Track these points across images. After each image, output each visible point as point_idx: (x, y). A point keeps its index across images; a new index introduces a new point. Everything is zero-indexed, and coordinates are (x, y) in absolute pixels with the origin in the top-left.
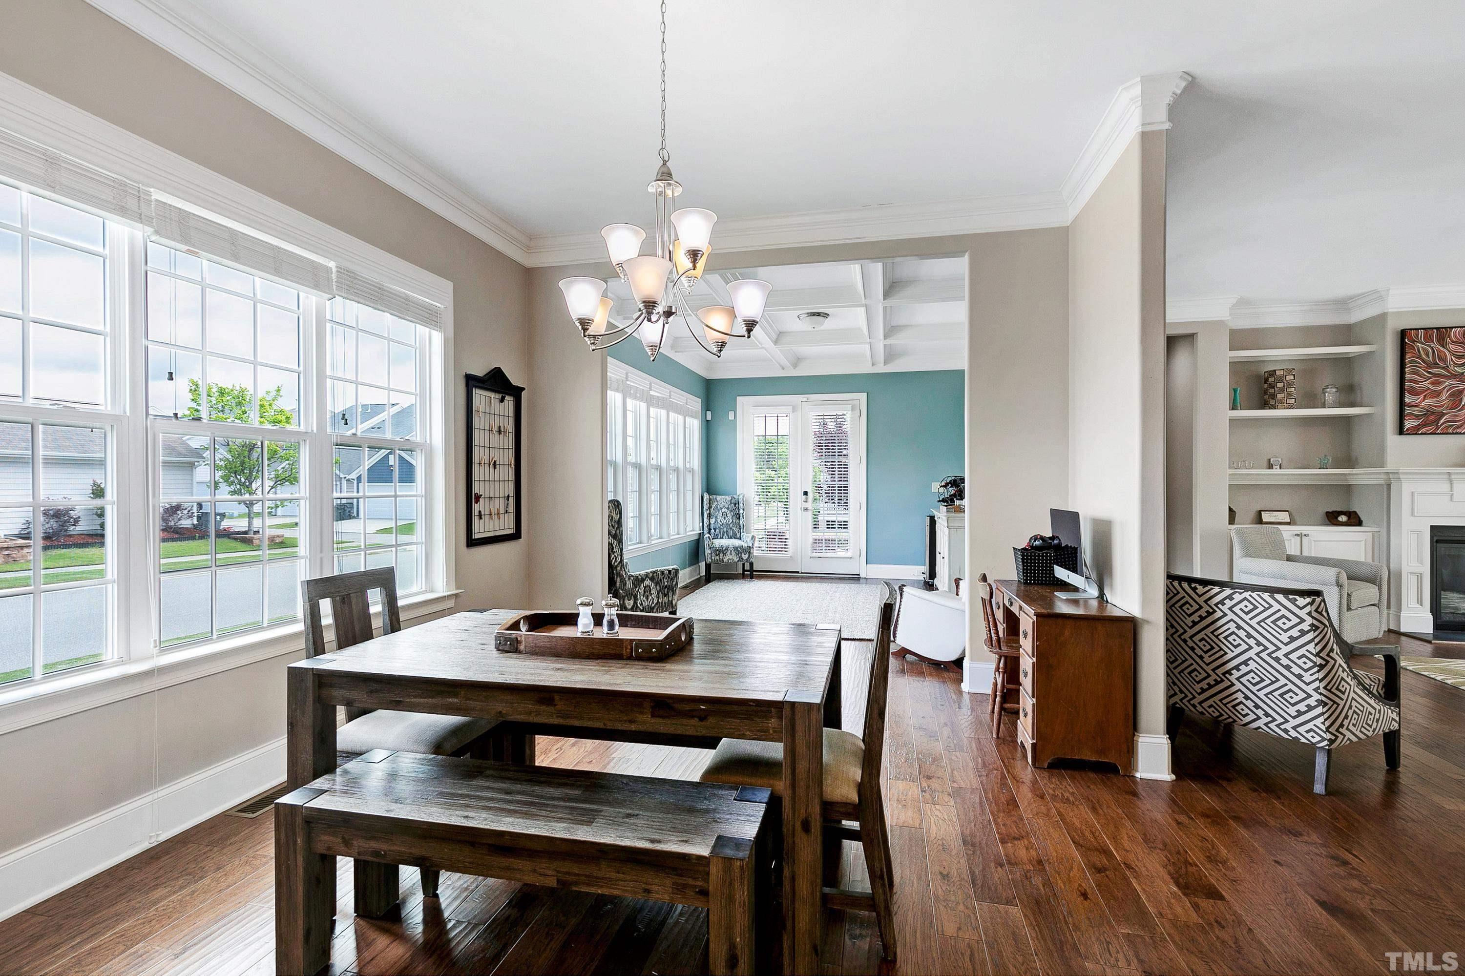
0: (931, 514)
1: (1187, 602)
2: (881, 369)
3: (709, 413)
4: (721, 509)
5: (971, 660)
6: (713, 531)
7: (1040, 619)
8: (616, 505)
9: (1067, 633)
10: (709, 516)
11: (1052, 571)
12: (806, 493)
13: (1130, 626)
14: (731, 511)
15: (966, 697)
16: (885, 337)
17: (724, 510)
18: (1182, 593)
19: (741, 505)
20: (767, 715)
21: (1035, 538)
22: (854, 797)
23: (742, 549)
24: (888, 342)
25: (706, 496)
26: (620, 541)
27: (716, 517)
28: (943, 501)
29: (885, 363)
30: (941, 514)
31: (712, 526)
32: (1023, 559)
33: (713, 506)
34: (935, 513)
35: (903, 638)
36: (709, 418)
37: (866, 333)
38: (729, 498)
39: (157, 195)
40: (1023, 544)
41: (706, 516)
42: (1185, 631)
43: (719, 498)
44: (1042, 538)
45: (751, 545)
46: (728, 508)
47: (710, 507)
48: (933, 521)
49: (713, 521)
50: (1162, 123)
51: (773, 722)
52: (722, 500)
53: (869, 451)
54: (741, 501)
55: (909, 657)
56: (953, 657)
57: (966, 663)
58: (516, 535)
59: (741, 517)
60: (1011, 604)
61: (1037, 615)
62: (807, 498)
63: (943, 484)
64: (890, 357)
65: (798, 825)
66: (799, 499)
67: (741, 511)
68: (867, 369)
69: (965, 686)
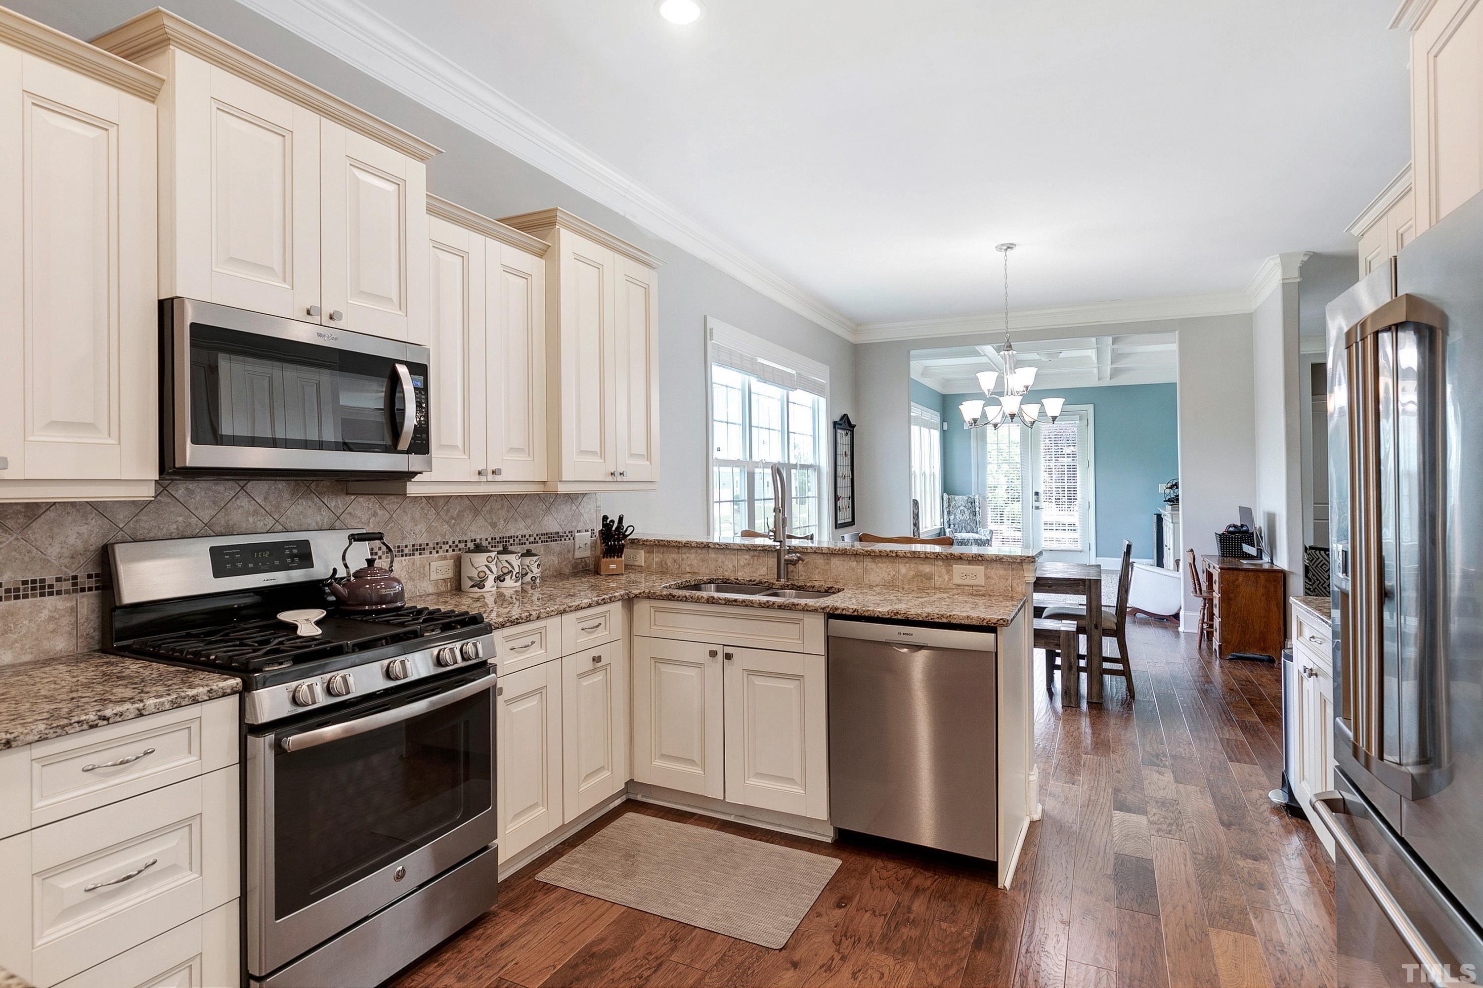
0: (1158, 513)
1: (1324, 564)
2: (1107, 382)
3: (945, 424)
4: (959, 507)
5: (1185, 610)
6: (952, 526)
7: (1223, 571)
8: (916, 503)
9: (1240, 579)
10: (949, 513)
11: (1241, 547)
12: (1037, 494)
13: (1281, 575)
14: (968, 509)
15: (1182, 635)
16: (1112, 363)
17: (962, 508)
18: (1321, 558)
19: (977, 504)
20: (1078, 585)
21: (1230, 526)
22: (1115, 627)
23: (982, 542)
24: (1114, 366)
25: (945, 496)
26: (918, 529)
27: (955, 514)
28: (1169, 500)
29: (1111, 378)
30: (1167, 511)
31: (951, 522)
32: (1220, 540)
33: (952, 504)
34: (1162, 511)
35: (1133, 601)
36: (945, 428)
37: (1096, 361)
38: (965, 498)
39: (760, 360)
40: (1222, 530)
41: (946, 513)
42: (1325, 582)
43: (957, 498)
44: (1235, 526)
45: (989, 538)
46: (965, 507)
47: (949, 506)
48: (1160, 518)
49: (952, 517)
50: (1296, 278)
51: (1081, 587)
52: (960, 500)
53: (1097, 453)
54: (977, 501)
55: (1139, 615)
56: (1173, 612)
57: (1182, 614)
58: (852, 523)
59: (977, 514)
60: (1209, 567)
61: (1221, 568)
62: (1038, 498)
63: (1169, 485)
64: (1114, 373)
65: (1093, 626)
66: (1031, 498)
67: (977, 509)
68: (1094, 382)
69: (1181, 629)
